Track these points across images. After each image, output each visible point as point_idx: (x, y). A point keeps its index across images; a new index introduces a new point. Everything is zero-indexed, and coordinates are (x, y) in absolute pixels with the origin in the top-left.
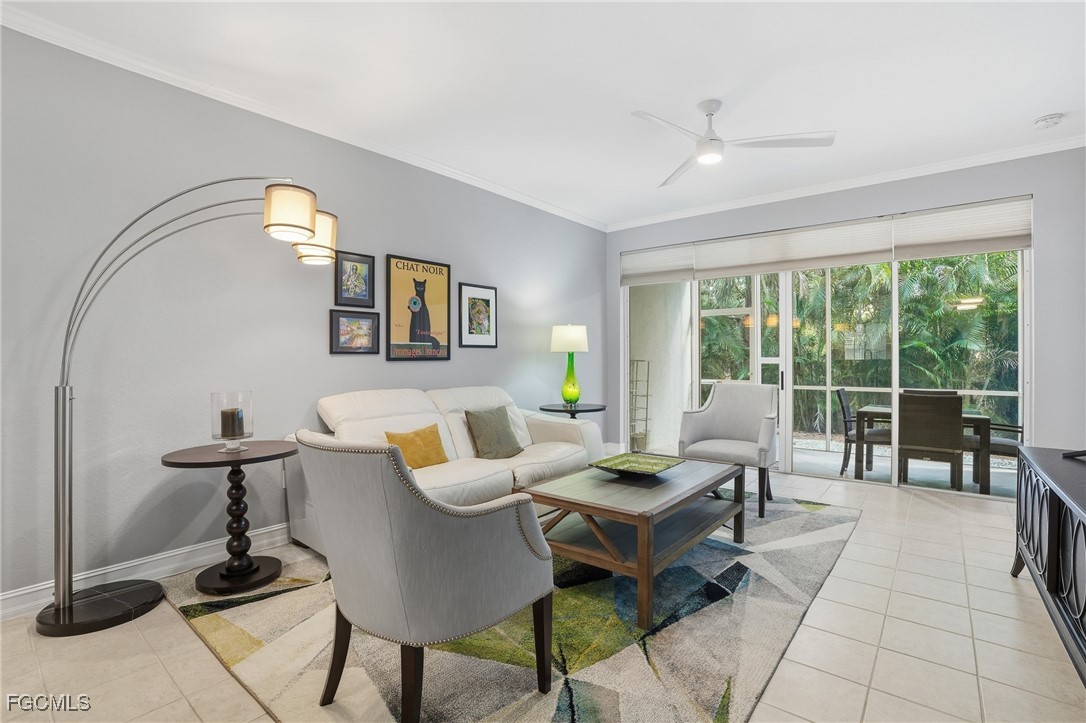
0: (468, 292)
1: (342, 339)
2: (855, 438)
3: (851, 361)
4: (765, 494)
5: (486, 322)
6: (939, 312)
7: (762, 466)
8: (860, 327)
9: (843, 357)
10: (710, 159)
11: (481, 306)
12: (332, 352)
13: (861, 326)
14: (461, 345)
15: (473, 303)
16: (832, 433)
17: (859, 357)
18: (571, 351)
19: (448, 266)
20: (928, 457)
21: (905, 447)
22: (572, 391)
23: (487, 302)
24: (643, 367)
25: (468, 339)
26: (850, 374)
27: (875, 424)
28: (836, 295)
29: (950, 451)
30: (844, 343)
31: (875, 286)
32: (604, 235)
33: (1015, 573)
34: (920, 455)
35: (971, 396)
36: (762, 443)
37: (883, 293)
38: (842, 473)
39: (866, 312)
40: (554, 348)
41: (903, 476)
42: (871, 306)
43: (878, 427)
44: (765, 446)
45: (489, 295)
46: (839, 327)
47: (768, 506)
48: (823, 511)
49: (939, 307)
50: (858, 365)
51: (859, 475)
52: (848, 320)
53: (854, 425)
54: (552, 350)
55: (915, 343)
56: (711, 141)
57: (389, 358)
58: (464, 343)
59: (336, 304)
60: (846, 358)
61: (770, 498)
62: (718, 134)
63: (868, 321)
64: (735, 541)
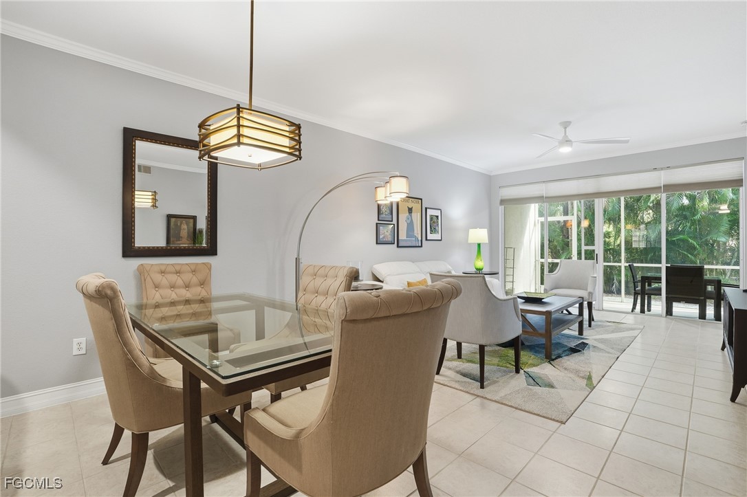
0: (430, 212)
1: (381, 237)
2: (640, 292)
3: (637, 248)
4: (591, 319)
5: (437, 228)
6: (698, 217)
7: (590, 301)
8: (642, 226)
9: (632, 245)
10: (566, 150)
11: (435, 218)
12: (377, 243)
13: (644, 225)
14: (426, 240)
15: (432, 217)
16: (625, 294)
17: (643, 245)
18: (479, 242)
19: (421, 199)
20: (683, 301)
21: (670, 296)
22: (480, 264)
23: (437, 217)
24: (510, 252)
25: (430, 236)
26: (636, 256)
27: (652, 283)
28: (626, 206)
29: (697, 298)
30: (631, 236)
31: (653, 201)
32: (490, 176)
33: (723, 349)
34: (679, 301)
35: (716, 269)
36: (590, 289)
37: (657, 205)
38: (632, 311)
39: (648, 216)
40: (470, 241)
41: (669, 312)
42: (651, 211)
43: (654, 285)
44: (592, 291)
45: (437, 213)
46: (629, 227)
47: (593, 323)
48: (622, 325)
49: (698, 214)
50: (641, 251)
51: (642, 311)
52: (635, 222)
53: (639, 284)
54: (469, 242)
55: (681, 236)
56: (567, 141)
57: (398, 246)
58: (428, 238)
59: (378, 220)
60: (633, 246)
61: (593, 320)
62: (570, 138)
63: (649, 223)
64: (579, 334)
